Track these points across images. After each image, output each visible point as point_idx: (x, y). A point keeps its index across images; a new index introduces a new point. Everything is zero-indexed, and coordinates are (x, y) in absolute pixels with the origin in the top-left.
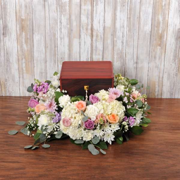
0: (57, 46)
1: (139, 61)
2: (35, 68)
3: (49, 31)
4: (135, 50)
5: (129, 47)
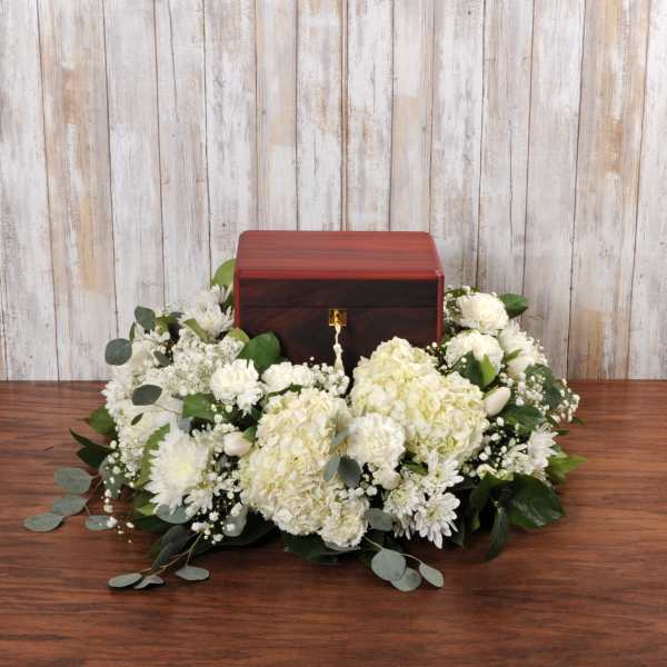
0: (204, 177)
1: (535, 233)
2: (119, 266)
3: (172, 119)
4: (519, 189)
5: (492, 175)
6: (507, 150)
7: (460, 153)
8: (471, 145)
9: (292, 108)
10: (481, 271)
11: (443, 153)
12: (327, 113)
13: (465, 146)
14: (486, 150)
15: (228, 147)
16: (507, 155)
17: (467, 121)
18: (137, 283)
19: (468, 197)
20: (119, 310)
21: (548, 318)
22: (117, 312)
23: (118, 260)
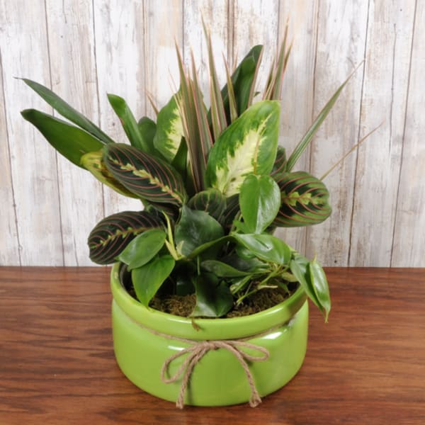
6: (391, 52)
7: (344, 55)
8: (356, 48)
9: (178, 10)
10: (360, 169)
11: (328, 55)
12: (214, 15)
13: (350, 48)
14: (370, 52)
15: (116, 48)
16: (390, 59)
17: (353, 25)
18: (33, 178)
19: (351, 98)
20: (17, 203)
21: (420, 212)
22: (15, 206)
23: (13, 157)
